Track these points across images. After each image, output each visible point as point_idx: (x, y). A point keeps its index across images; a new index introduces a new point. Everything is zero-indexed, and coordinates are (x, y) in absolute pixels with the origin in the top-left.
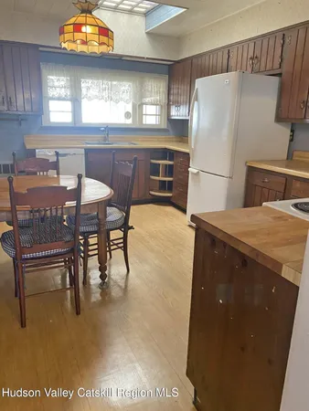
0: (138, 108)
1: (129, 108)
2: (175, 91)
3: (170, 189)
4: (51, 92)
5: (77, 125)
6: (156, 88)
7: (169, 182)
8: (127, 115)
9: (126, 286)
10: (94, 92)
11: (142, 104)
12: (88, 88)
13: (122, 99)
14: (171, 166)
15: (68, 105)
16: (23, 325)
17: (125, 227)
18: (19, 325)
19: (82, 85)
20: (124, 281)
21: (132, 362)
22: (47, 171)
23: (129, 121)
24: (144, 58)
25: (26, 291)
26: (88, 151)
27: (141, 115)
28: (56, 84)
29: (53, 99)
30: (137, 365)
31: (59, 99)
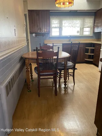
0: (82, 29)
1: (79, 29)
2: (97, 22)
3: (92, 58)
4: (53, 25)
5: (61, 36)
6: (89, 21)
7: (92, 55)
8: (78, 32)
9: (73, 89)
10: (67, 24)
11: (84, 28)
12: (65, 23)
13: (76, 26)
14: (93, 50)
15: (58, 30)
16: (39, 96)
17: (74, 68)
18: (38, 96)
19: (63, 22)
20: (73, 87)
21: (73, 114)
22: (50, 50)
23: (78, 34)
24: (85, 10)
25: (40, 85)
26: (63, 44)
27: (83, 31)
28: (55, 23)
29: (53, 28)
30: (75, 116)
31: (55, 28)
